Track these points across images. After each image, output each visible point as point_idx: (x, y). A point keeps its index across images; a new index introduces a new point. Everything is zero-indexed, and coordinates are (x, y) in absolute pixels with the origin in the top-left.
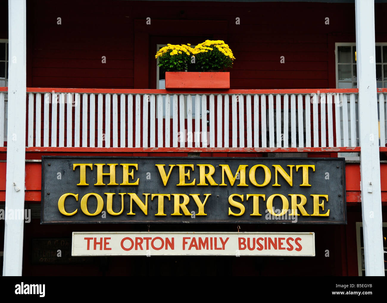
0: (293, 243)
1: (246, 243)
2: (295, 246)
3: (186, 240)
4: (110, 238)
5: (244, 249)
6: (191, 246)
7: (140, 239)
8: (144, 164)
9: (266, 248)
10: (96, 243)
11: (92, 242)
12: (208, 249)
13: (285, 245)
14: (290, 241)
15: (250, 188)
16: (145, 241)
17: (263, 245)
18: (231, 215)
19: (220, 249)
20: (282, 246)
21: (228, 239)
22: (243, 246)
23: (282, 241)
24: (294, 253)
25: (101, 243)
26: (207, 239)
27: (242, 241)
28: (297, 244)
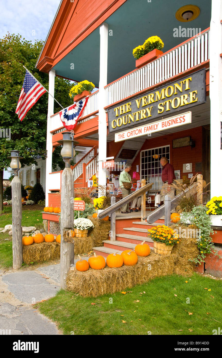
0: (182, 119)
1: (164, 124)
2: (183, 120)
3: (145, 128)
4: (124, 134)
5: (164, 127)
6: (147, 130)
7: (132, 131)
8: (133, 101)
9: (171, 124)
10: (121, 136)
11: (120, 136)
12: (152, 130)
13: (179, 121)
14: (181, 118)
15: (166, 99)
16: (133, 132)
17: (170, 123)
18: (159, 113)
19: (156, 129)
20: (178, 122)
21: (158, 124)
22: (163, 126)
23: (178, 119)
24: (182, 124)
25: (122, 136)
26: (151, 126)
27: (163, 123)
28: (183, 119)
